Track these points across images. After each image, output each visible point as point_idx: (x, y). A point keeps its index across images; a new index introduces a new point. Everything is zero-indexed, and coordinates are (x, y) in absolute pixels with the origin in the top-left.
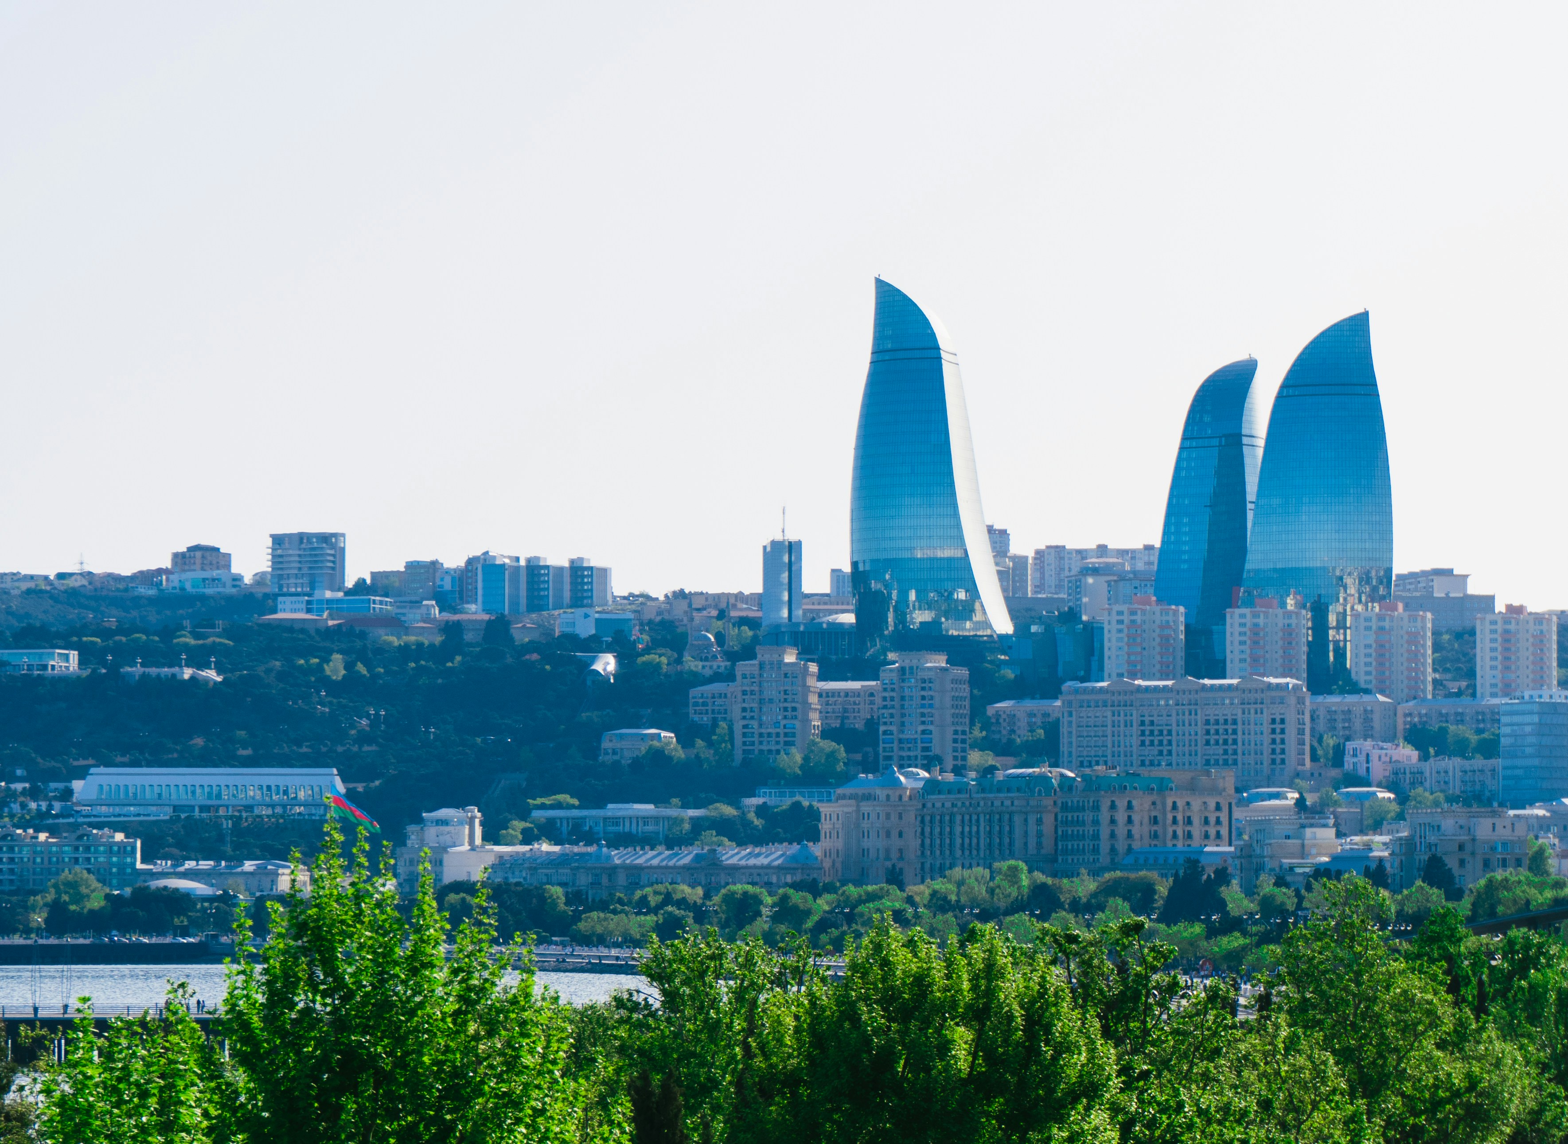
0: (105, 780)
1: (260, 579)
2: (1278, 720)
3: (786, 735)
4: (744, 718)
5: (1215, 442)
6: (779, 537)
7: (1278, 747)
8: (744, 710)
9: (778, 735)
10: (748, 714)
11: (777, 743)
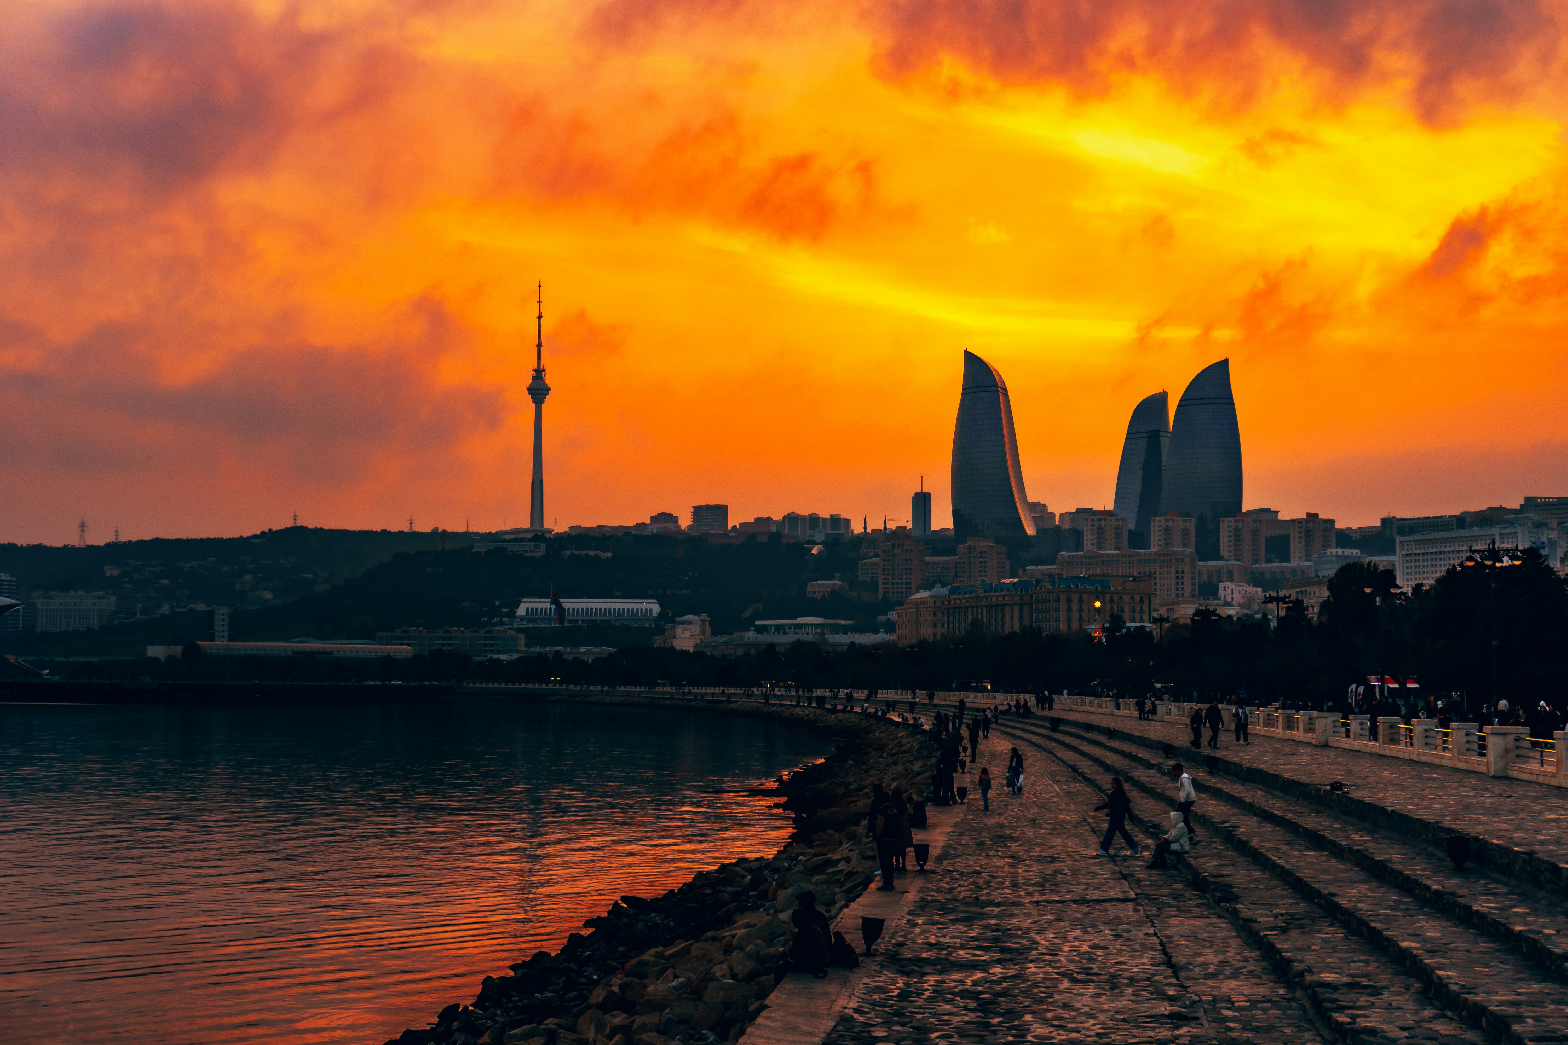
0: (530, 606)
1: (689, 527)
2: (1180, 571)
3: (907, 583)
4: (884, 574)
5: (1145, 435)
6: (919, 491)
7: (1180, 587)
8: (884, 570)
9: (902, 583)
10: (886, 572)
11: (902, 588)
